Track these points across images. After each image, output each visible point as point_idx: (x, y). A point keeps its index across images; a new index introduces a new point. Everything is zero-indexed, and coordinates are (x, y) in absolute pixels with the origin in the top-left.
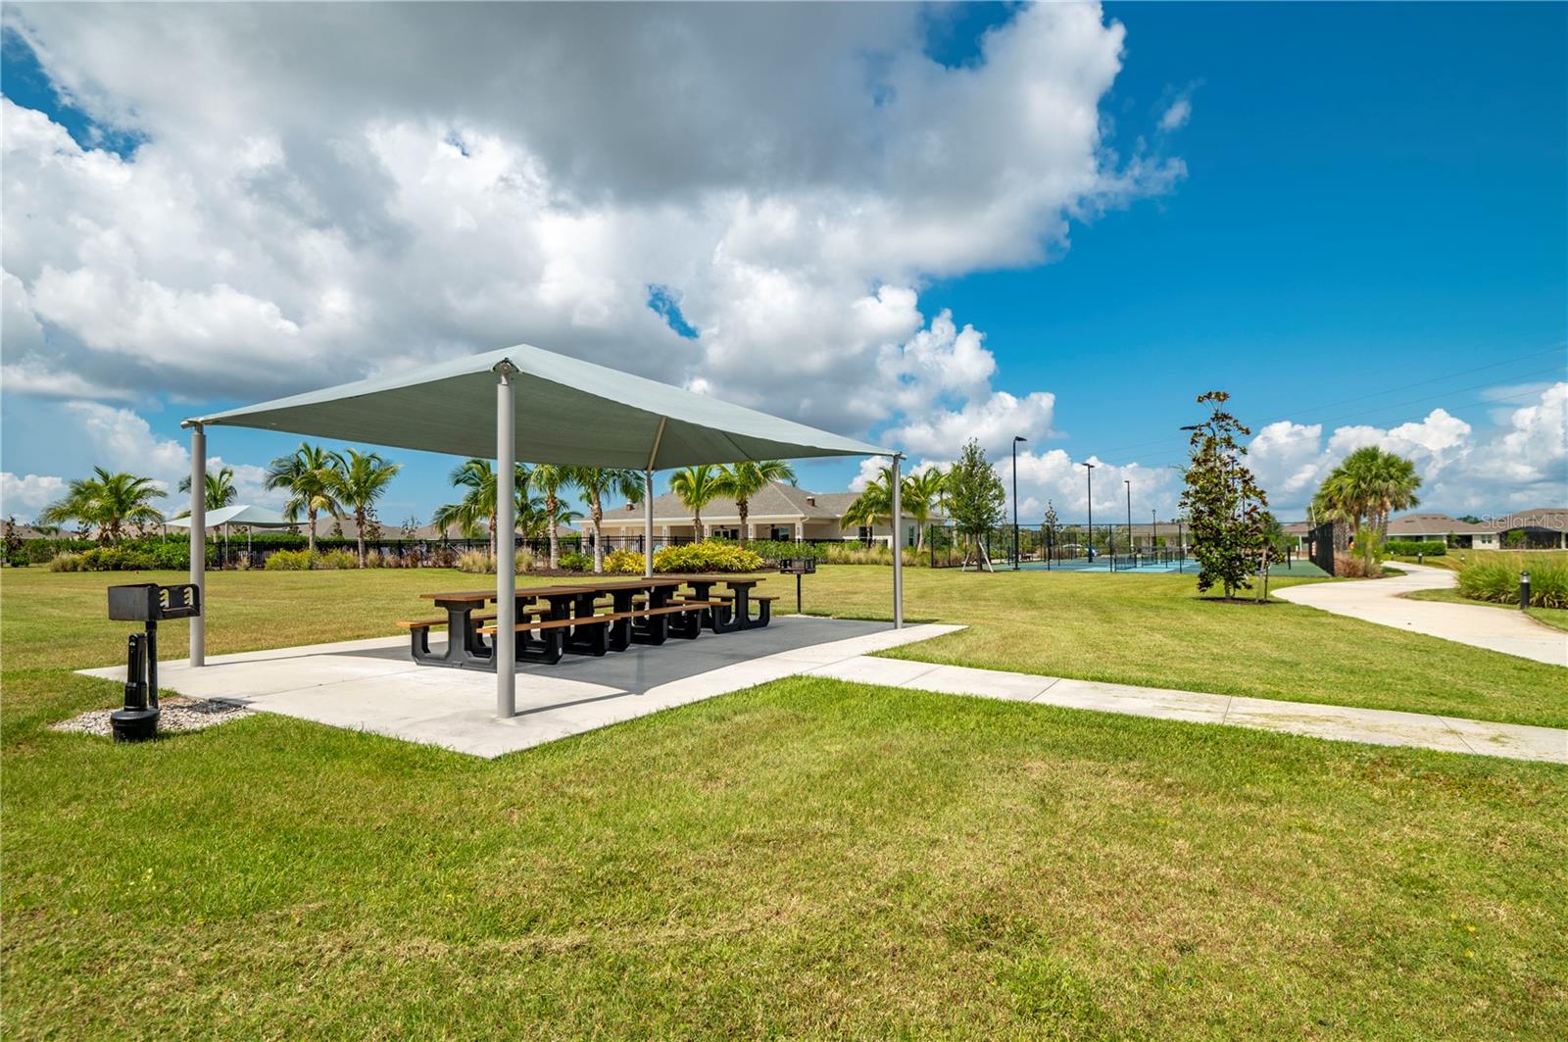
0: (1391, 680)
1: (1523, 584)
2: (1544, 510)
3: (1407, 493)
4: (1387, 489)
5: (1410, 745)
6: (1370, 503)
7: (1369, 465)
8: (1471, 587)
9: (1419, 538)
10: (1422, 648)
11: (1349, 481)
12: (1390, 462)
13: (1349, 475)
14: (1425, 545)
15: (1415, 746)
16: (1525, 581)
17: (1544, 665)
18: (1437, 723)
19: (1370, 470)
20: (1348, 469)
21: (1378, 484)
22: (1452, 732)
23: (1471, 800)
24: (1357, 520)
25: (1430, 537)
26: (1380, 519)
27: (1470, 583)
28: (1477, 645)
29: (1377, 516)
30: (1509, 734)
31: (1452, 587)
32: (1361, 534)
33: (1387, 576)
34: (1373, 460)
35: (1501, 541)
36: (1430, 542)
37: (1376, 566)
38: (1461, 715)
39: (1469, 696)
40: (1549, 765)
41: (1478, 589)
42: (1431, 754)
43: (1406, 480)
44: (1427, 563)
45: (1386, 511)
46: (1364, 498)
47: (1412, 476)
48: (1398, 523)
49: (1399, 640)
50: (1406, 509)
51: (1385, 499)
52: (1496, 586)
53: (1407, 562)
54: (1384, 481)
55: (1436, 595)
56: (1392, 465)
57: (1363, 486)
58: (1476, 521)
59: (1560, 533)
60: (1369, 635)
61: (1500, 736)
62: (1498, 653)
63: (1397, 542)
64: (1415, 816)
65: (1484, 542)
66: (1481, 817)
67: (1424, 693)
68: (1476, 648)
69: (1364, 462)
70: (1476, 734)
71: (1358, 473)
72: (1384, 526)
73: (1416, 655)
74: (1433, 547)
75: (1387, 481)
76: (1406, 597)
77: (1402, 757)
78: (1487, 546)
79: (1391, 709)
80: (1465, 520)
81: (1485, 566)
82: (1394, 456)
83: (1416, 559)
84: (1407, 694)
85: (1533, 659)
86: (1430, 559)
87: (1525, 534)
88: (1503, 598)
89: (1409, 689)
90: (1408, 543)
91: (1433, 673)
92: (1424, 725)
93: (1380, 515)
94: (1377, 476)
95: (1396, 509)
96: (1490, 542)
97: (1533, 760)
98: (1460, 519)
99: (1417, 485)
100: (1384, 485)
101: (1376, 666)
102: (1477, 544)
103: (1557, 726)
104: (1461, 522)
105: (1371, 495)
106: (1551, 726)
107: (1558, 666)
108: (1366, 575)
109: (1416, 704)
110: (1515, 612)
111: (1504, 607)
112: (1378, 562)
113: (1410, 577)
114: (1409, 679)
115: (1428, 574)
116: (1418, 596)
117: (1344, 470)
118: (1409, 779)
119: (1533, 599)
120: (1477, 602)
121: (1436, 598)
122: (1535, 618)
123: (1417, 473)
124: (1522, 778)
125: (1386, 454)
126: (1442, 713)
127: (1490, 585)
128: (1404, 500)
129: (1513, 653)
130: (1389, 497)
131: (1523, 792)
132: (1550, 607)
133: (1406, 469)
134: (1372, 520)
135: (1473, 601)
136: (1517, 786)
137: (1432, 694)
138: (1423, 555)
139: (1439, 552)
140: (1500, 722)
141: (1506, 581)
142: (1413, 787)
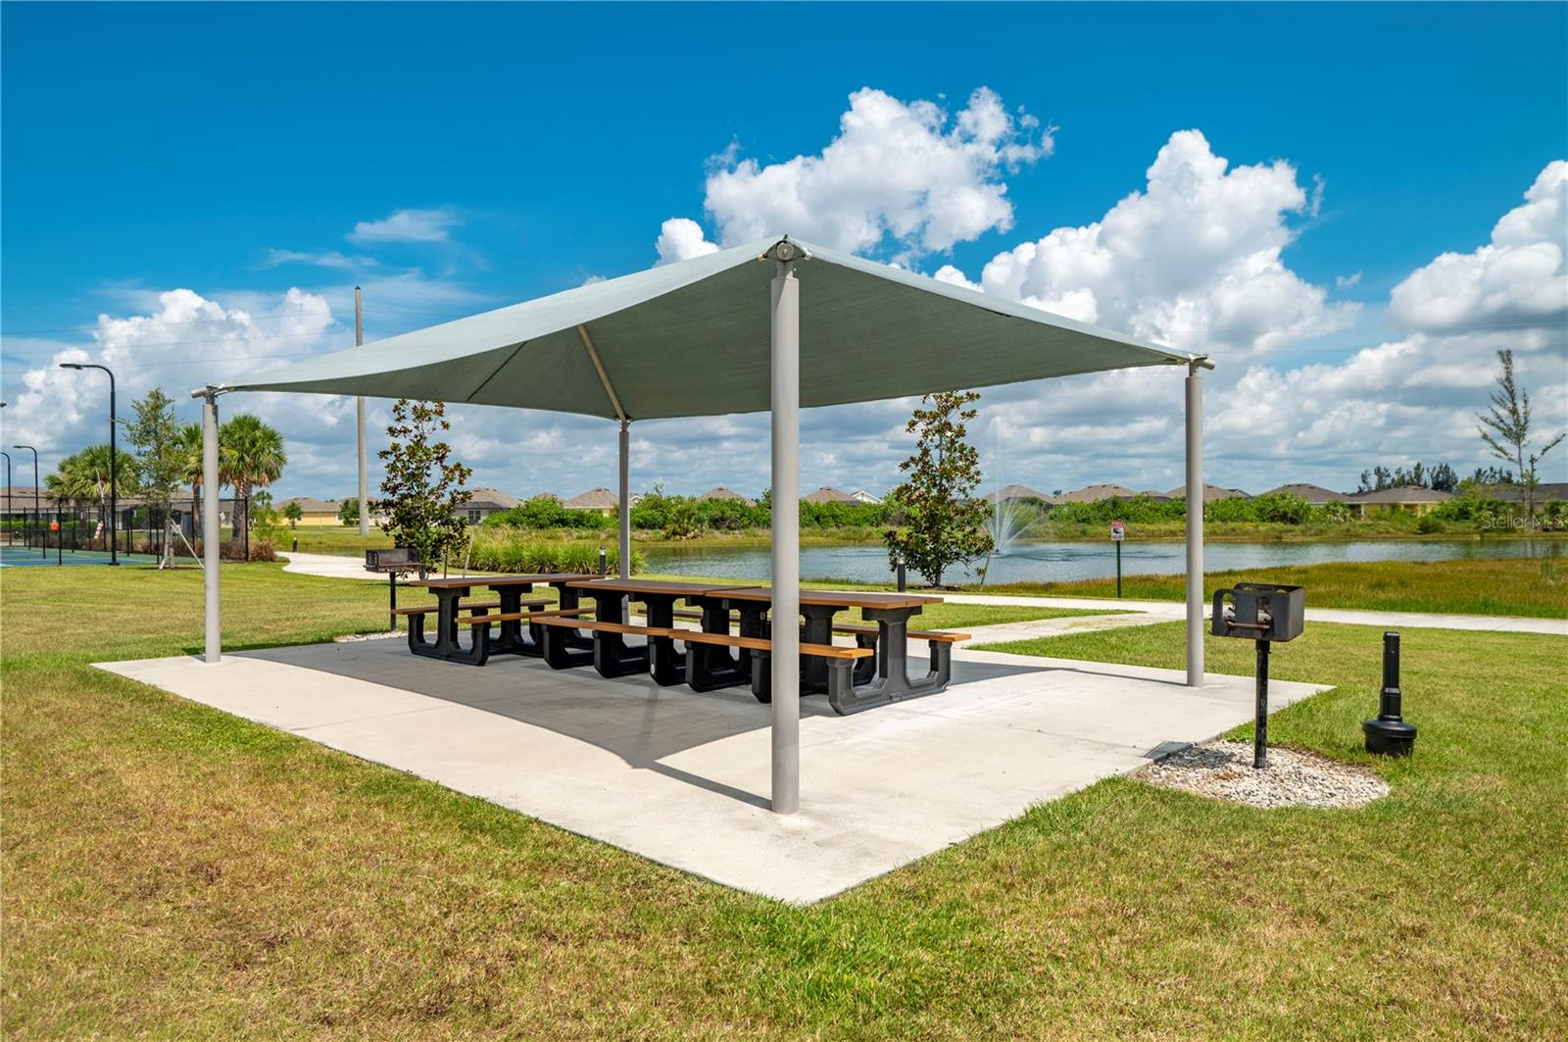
34: (253, 431)
46: (247, 473)
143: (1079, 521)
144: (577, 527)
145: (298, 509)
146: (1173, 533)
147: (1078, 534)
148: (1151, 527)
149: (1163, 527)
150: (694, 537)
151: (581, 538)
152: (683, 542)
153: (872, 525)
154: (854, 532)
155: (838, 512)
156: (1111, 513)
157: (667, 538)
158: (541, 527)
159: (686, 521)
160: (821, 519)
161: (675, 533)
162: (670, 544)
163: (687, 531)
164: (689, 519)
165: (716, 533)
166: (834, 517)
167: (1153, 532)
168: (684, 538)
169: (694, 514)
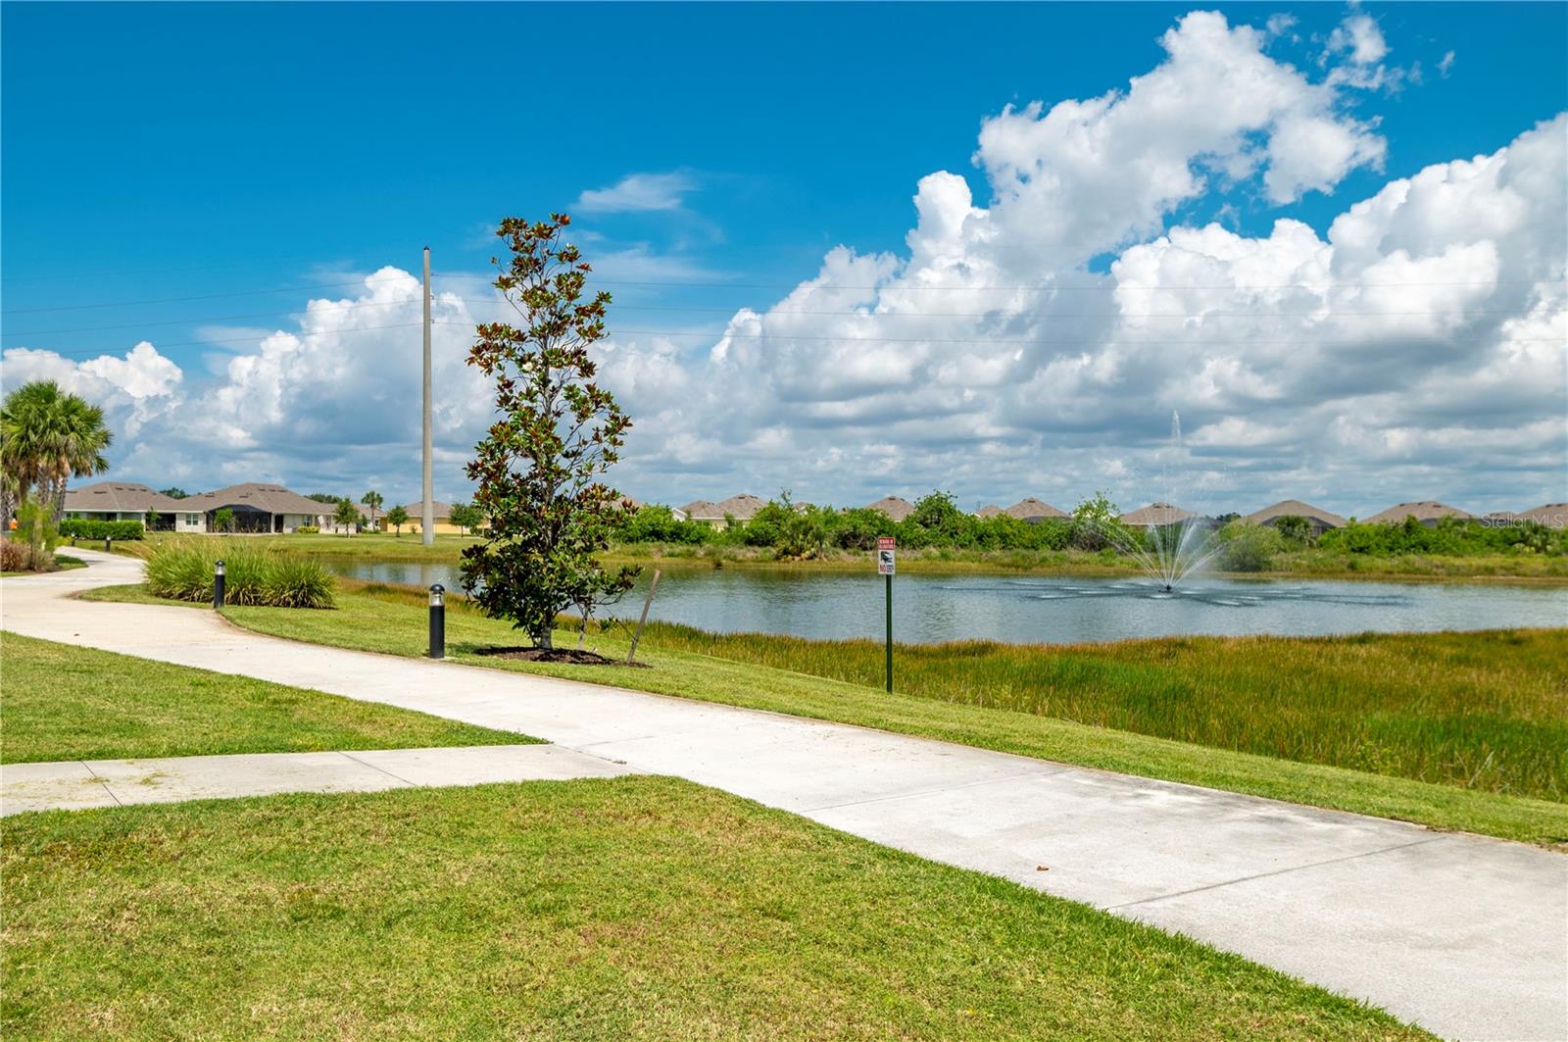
0: (31, 718)
1: (217, 576)
2: (253, 485)
3: (92, 451)
4: (66, 445)
5: (34, 810)
6: (42, 464)
7: (42, 408)
8: (161, 581)
9: (111, 516)
10: (85, 668)
11: (14, 428)
12: (71, 407)
13: (13, 420)
14: (118, 526)
15: (40, 809)
16: (220, 573)
17: (224, 676)
18: (77, 771)
19: (43, 416)
20: (12, 411)
21: (54, 436)
22: (96, 780)
23: (101, 871)
24: (24, 488)
25: (125, 515)
26: (55, 487)
27: (161, 576)
28: (153, 658)
29: (51, 482)
30: (164, 772)
31: (140, 582)
32: (27, 508)
33: (61, 569)
34: (48, 402)
35: (208, 523)
36: (125, 521)
37: (48, 553)
38: (112, 755)
39: (130, 728)
40: (200, 803)
41: (169, 584)
42: (63, 816)
43: (92, 434)
44: (118, 551)
45: (64, 475)
46: (33, 457)
47: (100, 430)
48: (81, 493)
49: (57, 658)
50: (90, 475)
51: (63, 459)
52: (189, 579)
53: (93, 548)
54: (62, 433)
55: (120, 594)
56: (74, 411)
57: (33, 438)
58: (183, 496)
59: (270, 514)
60: (16, 655)
61: (155, 776)
62: (177, 666)
63: (83, 520)
64: (22, 913)
65: (188, 522)
66: (110, 891)
67: (69, 731)
68: (154, 662)
69: (35, 403)
70: (125, 778)
71: (26, 419)
72: (60, 498)
73: (74, 678)
74: (127, 528)
75: (67, 434)
76: (81, 598)
77: (20, 830)
78: (190, 528)
79: (21, 761)
80: (169, 493)
81: (179, 554)
82: (77, 399)
83: (103, 544)
84: (49, 735)
85: (214, 670)
86: (122, 545)
87: (234, 513)
88: (196, 595)
89: (53, 727)
90: (97, 522)
91: (90, 702)
92: (60, 777)
93: (55, 481)
94: (53, 425)
95: (78, 473)
96: (196, 523)
97: (185, 800)
98: (163, 492)
99: (106, 442)
100: (62, 439)
101: (15, 700)
102: (181, 526)
103: (221, 752)
104: (165, 497)
105: (43, 452)
106: (215, 753)
107: (239, 676)
108: (32, 567)
109: (57, 749)
110: (207, 611)
111: (196, 607)
112: (50, 548)
113: (91, 569)
114: (57, 713)
115: (116, 565)
116: (95, 596)
117: (7, 412)
118: (24, 859)
119: (227, 596)
120: (168, 601)
121: (118, 597)
122: (227, 618)
123: (108, 425)
124: (168, 827)
125: (66, 396)
126: (90, 756)
127: (183, 578)
128: (89, 462)
129: (193, 665)
130: (69, 455)
131: (167, 845)
132: (246, 604)
133: (93, 419)
134: (44, 488)
135: (162, 600)
136: (161, 838)
137: (83, 731)
138: (113, 539)
139: (134, 534)
140: (159, 756)
141: (201, 573)
142: (27, 870)
143: (1353, 550)
144: (673, 541)
145: (404, 513)
146: (1490, 571)
147: (1345, 567)
148: (1458, 562)
149: (1476, 561)
150: (811, 558)
151: (671, 555)
152: (793, 564)
153: (1053, 549)
154: (1023, 557)
155: (1008, 530)
156: (1402, 540)
157: (777, 558)
158: (631, 540)
159: (801, 537)
160: (985, 539)
161: (786, 552)
162: (776, 566)
163: (801, 550)
164: (805, 534)
165: (843, 553)
166: (1003, 537)
167: (1458, 568)
168: (797, 558)
169: (811, 528)
